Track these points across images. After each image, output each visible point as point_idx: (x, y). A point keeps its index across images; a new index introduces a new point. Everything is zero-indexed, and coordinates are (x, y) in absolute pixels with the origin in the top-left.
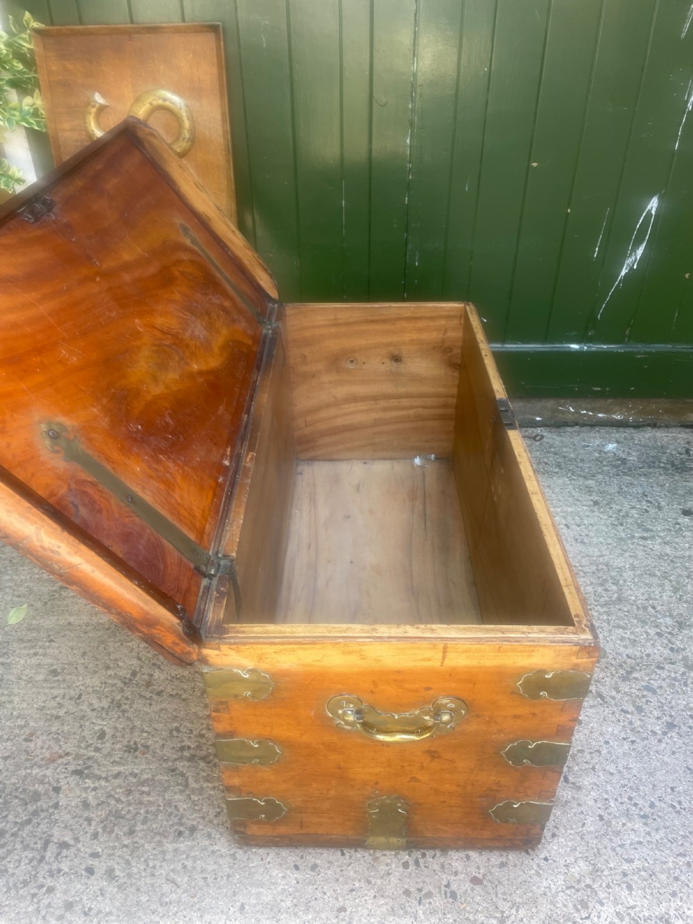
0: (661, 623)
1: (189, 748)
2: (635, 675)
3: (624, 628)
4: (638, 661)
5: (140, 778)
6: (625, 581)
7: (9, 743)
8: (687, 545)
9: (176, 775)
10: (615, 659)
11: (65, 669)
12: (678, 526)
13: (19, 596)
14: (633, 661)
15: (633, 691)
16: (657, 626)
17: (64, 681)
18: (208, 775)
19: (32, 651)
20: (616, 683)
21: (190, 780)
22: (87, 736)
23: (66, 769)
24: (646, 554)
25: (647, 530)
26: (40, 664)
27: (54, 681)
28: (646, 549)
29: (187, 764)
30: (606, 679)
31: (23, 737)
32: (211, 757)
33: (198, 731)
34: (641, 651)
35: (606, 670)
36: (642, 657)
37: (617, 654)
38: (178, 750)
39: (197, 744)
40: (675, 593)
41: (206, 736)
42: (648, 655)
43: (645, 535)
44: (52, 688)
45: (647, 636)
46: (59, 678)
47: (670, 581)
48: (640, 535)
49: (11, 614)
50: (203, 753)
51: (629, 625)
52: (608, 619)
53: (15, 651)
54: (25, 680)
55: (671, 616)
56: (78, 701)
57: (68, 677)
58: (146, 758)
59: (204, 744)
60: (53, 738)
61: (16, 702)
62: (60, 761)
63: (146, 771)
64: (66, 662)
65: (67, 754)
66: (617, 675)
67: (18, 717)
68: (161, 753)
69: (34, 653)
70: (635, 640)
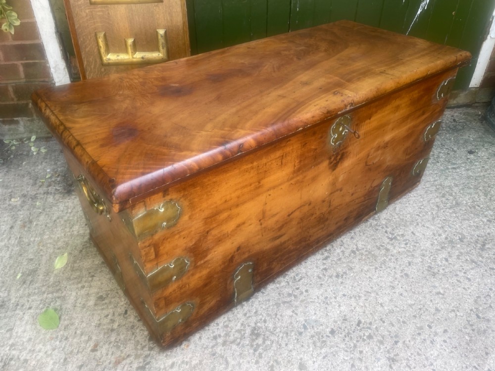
1: (220, 336)
2: (487, 246)
3: (468, 220)
4: (485, 238)
5: (191, 364)
6: (456, 193)
7: (80, 355)
8: (479, 170)
9: (217, 357)
10: (472, 239)
11: (109, 294)
12: (469, 160)
13: (59, 249)
14: (481, 238)
15: (491, 256)
16: (486, 216)
17: (110, 302)
18: (241, 354)
19: (80, 285)
20: (479, 253)
21: (229, 359)
22: (140, 341)
23: (131, 367)
24: (460, 177)
25: (454, 164)
26: (88, 294)
27: (103, 305)
28: (458, 174)
29: (223, 348)
30: (472, 251)
31: (90, 349)
32: (238, 340)
33: (222, 323)
34: (484, 232)
35: (470, 246)
36: (486, 236)
37: (471, 235)
38: (212, 340)
39: (225, 332)
40: (486, 196)
41: (230, 326)
42: (489, 234)
43: (454, 166)
44: (103, 309)
45: (483, 223)
46: (106, 301)
47: (481, 190)
48: (451, 167)
49: (56, 261)
50: (232, 338)
51: (471, 218)
52: (456, 216)
53: (66, 287)
54: (79, 307)
55: (490, 210)
56: (126, 316)
57: (113, 300)
58: (191, 349)
59: (230, 332)
60: (114, 346)
61: (77, 324)
62: (124, 362)
63: (194, 358)
64: (108, 289)
65: (129, 356)
66: (477, 248)
67: (82, 334)
68: (200, 343)
69: (81, 287)
70: (477, 226)
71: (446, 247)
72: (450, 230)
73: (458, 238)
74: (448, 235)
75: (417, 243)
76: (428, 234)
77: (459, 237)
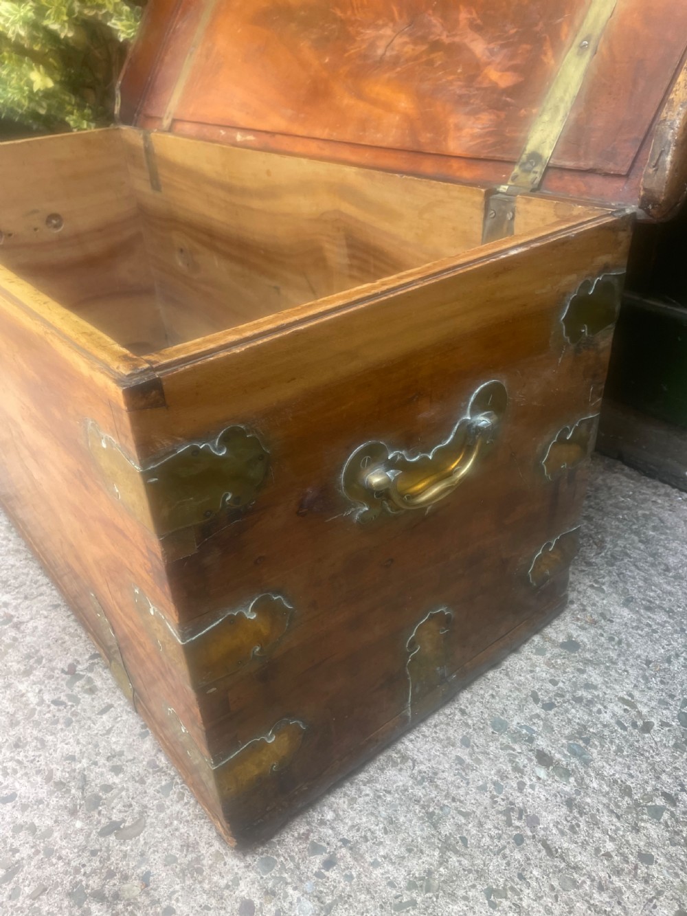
0: (286, 896)
8: (610, 846)
10: (125, 856)
12: (660, 802)
16: (270, 894)
24: (495, 783)
28: (512, 775)
30: (61, 863)
34: (174, 892)
37: (142, 854)
40: (411, 886)
45: (227, 887)
47: (443, 862)
48: (547, 749)
70: (200, 871)
71: (68, 791)
72: (151, 791)
73: (116, 817)
74: (123, 789)
75: (68, 723)
76: (114, 739)
77: (124, 821)
